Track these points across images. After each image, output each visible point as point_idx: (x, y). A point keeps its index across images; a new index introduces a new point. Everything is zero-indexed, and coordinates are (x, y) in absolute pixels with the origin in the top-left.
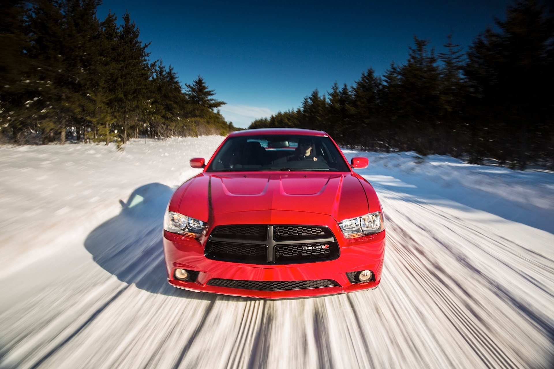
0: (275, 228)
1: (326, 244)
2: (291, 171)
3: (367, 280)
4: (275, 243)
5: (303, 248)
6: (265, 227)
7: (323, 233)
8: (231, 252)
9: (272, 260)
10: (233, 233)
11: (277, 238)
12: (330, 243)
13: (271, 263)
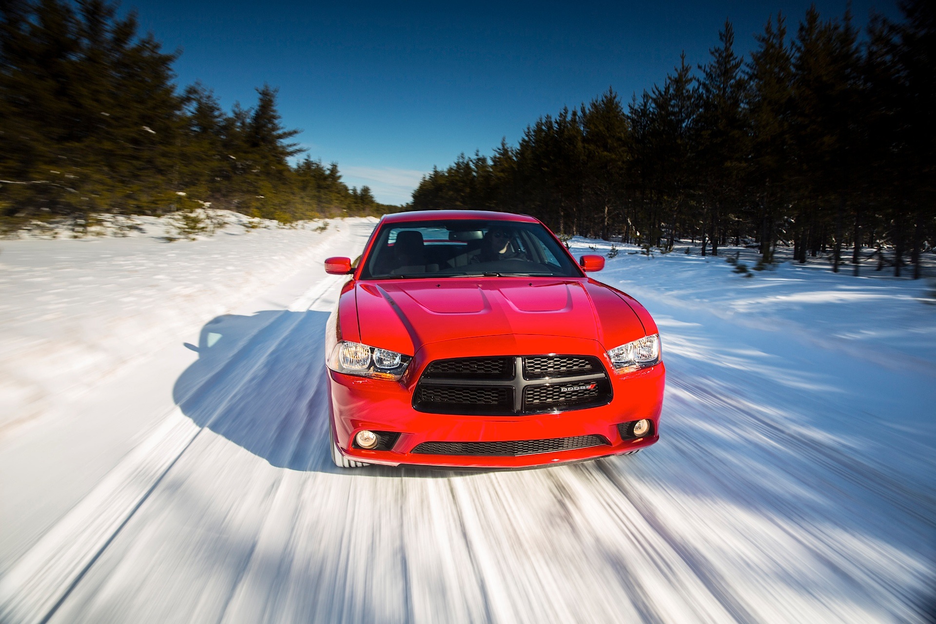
0: (524, 360)
1: (592, 383)
2: (500, 276)
3: (642, 434)
4: (525, 383)
5: (561, 390)
6: (509, 361)
7: (588, 366)
8: (454, 399)
9: (520, 409)
10: (457, 370)
11: (527, 375)
12: (597, 380)
13: (518, 414)
